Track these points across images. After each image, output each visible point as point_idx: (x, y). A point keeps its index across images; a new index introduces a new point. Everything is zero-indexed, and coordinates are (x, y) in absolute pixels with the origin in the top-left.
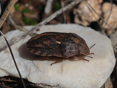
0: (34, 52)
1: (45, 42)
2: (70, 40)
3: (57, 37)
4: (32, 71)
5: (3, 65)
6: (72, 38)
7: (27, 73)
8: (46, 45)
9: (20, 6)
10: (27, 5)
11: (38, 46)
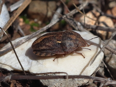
0: (40, 54)
1: (47, 44)
2: (68, 38)
3: (57, 37)
4: (33, 65)
5: (10, 62)
6: (69, 36)
7: (29, 66)
8: (49, 46)
9: (30, 21)
10: (36, 20)
11: (42, 48)
